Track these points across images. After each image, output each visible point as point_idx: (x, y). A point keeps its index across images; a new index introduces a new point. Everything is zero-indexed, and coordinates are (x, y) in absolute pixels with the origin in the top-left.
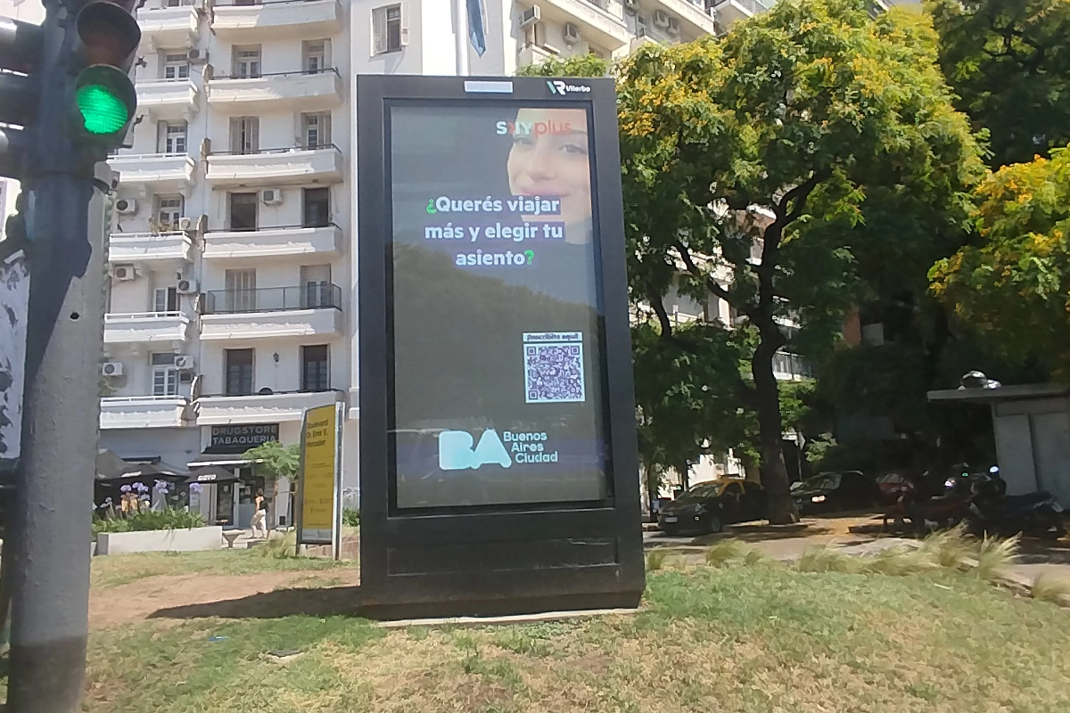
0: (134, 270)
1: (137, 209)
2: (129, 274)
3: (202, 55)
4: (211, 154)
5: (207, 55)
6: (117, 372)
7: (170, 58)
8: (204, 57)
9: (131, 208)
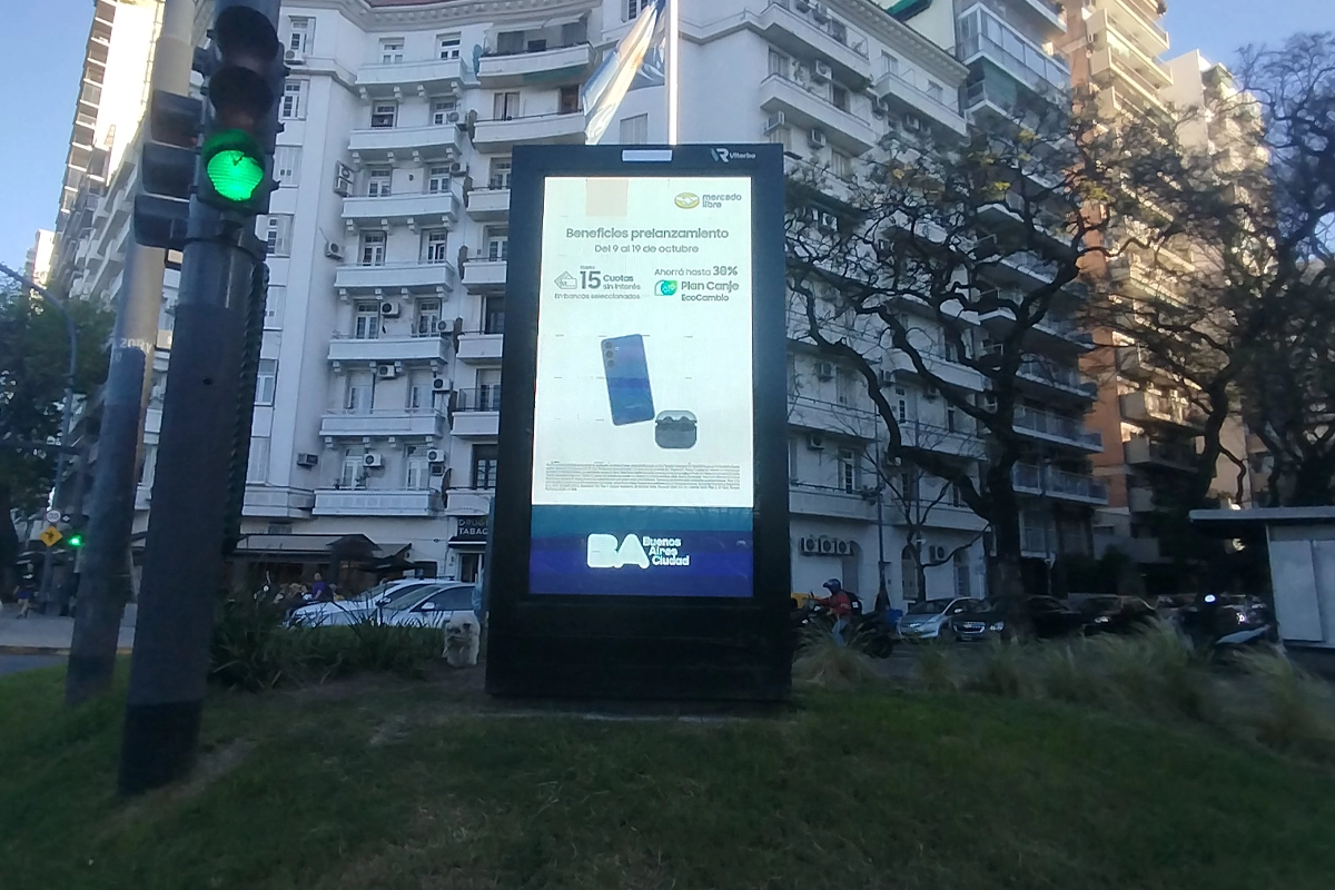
0: (395, 368)
1: (400, 312)
2: (390, 373)
3: (463, 168)
4: (467, 260)
5: (468, 167)
6: (376, 463)
7: (434, 172)
8: (465, 170)
9: (394, 311)
